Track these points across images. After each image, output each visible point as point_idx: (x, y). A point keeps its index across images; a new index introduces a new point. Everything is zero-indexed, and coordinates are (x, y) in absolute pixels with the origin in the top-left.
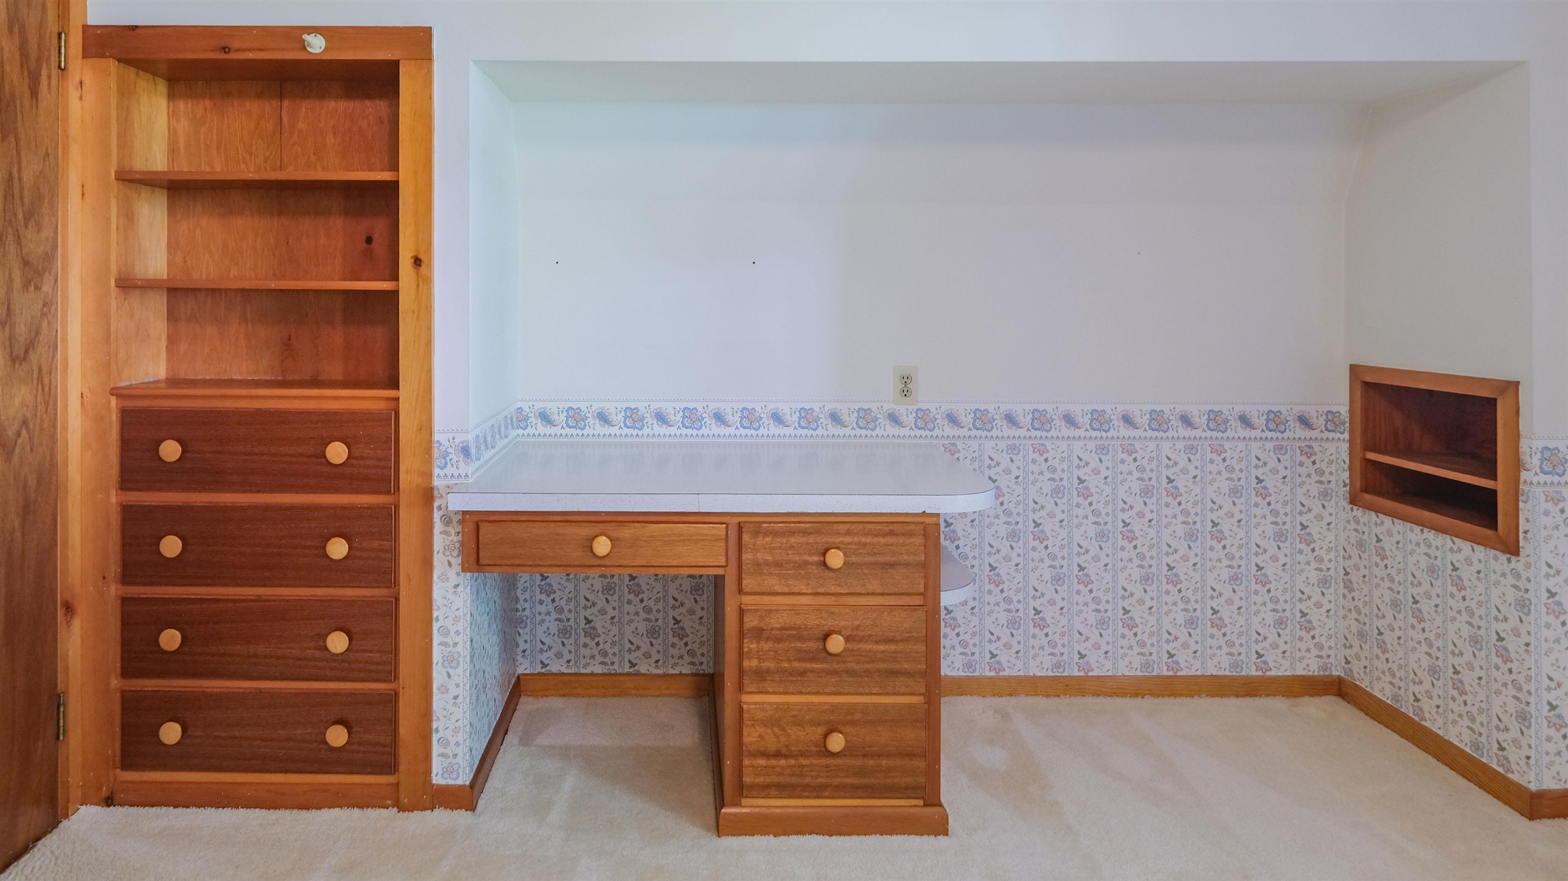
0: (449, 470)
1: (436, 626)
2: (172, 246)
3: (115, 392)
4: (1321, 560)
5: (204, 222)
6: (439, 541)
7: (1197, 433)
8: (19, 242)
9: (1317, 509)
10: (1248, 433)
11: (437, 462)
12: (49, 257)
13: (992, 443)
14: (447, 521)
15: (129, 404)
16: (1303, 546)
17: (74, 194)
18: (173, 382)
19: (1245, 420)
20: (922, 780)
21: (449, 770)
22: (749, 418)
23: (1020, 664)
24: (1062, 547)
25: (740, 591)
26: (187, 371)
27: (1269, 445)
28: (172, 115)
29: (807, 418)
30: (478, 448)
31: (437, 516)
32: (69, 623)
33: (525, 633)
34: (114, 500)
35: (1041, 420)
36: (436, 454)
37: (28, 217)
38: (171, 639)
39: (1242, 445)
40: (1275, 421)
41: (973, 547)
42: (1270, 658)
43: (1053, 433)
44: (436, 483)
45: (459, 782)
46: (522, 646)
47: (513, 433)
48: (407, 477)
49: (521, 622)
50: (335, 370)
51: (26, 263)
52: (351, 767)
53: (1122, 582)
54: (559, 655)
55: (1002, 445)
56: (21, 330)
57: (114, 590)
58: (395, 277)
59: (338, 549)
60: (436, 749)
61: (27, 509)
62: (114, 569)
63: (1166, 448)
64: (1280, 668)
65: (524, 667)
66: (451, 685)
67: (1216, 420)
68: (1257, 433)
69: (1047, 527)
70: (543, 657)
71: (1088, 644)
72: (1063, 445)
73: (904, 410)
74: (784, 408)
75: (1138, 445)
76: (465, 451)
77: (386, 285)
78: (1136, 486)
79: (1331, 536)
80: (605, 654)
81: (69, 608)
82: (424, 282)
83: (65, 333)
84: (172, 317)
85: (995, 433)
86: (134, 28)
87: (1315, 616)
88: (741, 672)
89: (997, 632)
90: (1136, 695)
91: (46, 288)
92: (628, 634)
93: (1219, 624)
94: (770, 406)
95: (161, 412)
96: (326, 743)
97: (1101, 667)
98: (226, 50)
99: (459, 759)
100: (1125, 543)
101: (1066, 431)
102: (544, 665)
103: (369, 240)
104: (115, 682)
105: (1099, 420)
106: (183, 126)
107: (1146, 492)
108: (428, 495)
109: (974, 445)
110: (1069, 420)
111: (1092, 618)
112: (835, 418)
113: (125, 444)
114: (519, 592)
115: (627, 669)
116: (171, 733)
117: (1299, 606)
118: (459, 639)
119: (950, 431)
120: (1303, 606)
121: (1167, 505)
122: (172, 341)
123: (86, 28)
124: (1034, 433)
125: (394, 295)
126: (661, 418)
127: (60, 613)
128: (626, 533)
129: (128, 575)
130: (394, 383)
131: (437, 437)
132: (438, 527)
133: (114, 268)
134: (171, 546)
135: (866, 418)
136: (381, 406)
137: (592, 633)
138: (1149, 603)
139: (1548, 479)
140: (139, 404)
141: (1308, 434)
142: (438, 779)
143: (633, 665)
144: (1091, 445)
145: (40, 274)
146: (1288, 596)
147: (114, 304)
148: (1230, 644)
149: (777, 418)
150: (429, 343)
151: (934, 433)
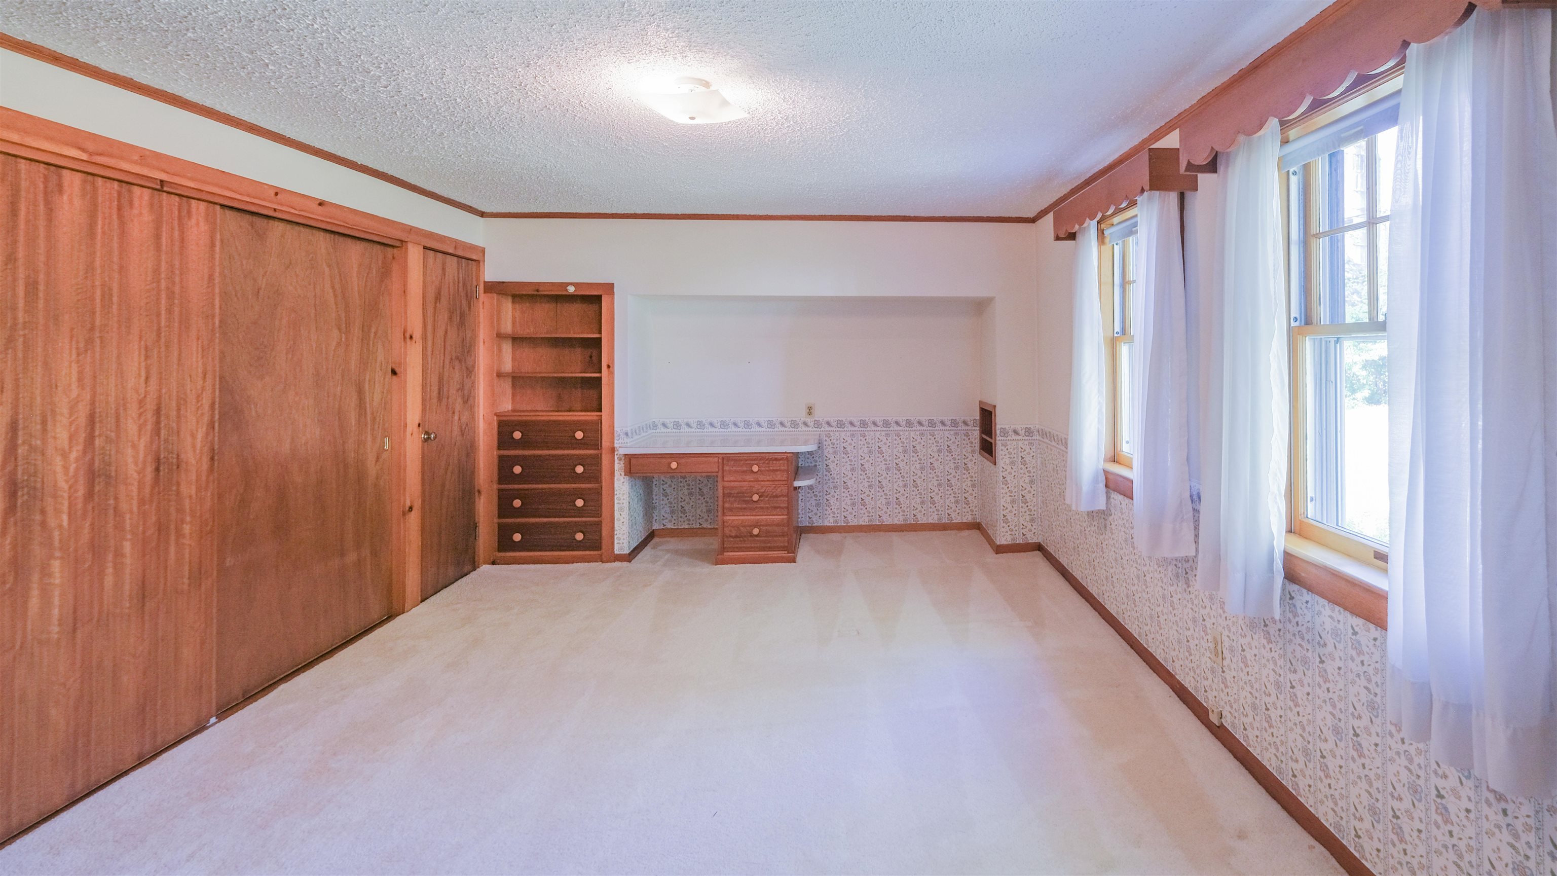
0: (620, 441)
1: (616, 497)
2: (514, 359)
3: (496, 414)
4: (972, 477)
5: (526, 350)
6: (617, 466)
7: (925, 428)
8: (465, 362)
9: (970, 457)
10: (944, 428)
11: (616, 438)
12: (473, 367)
13: (844, 433)
14: (620, 459)
15: (502, 418)
16: (965, 472)
17: (481, 344)
18: (513, 411)
19: (943, 423)
20: (786, 544)
21: (621, 549)
22: (747, 424)
23: (856, 520)
24: (872, 474)
25: (723, 480)
26: (518, 407)
27: (952, 433)
28: (514, 309)
29: (771, 424)
30: (632, 434)
31: (616, 457)
32: (480, 499)
33: (656, 512)
34: (495, 453)
35: (864, 424)
36: (616, 435)
37: (468, 352)
38: (517, 503)
39: (941, 433)
40: (954, 423)
41: (837, 474)
42: (953, 516)
43: (868, 429)
44: (616, 445)
45: (625, 553)
46: (655, 518)
47: (650, 431)
48: (605, 443)
49: (655, 508)
50: (578, 405)
51: (467, 369)
52: (586, 549)
53: (896, 487)
54: (670, 521)
55: (848, 434)
56: (466, 392)
57: (496, 486)
58: (600, 372)
59: (580, 469)
60: (616, 541)
61: (468, 455)
62: (496, 478)
63: (912, 434)
64: (957, 519)
65: (656, 526)
66: (621, 518)
67: (932, 423)
68: (947, 428)
69: (866, 466)
70: (664, 522)
71: (883, 512)
72: (872, 433)
73: (809, 420)
74: (762, 420)
75: (901, 433)
76: (627, 434)
77: (597, 375)
78: (901, 449)
79: (976, 468)
80: (689, 520)
81: (479, 492)
82: (611, 374)
83: (478, 393)
84: (514, 386)
85: (845, 429)
86: (503, 282)
87: (970, 499)
88: (724, 508)
89: (846, 508)
90: (900, 531)
91: (472, 377)
92: (698, 511)
93: (933, 503)
94: (756, 420)
95: (513, 421)
96: (575, 539)
97: (888, 521)
98: (537, 291)
99: (624, 545)
100: (897, 472)
101: (874, 428)
102: (664, 525)
103: (591, 357)
104: (496, 520)
105: (886, 423)
106: (518, 314)
107: (905, 451)
108: (613, 450)
109: (837, 434)
110: (875, 424)
111: (884, 502)
112: (782, 424)
113: (500, 433)
114: (654, 496)
115: (698, 526)
116: (517, 537)
117: (964, 495)
118: (624, 502)
119: (828, 428)
120: (966, 495)
121: (913, 456)
122: (514, 395)
123: (485, 282)
124: (861, 429)
125: (600, 379)
126: (712, 425)
127: (477, 494)
128: (683, 461)
129: (500, 481)
130: (601, 411)
131: (616, 429)
132: (616, 461)
133: (495, 368)
134: (517, 470)
135: (794, 424)
136: (595, 418)
137: (684, 512)
138: (906, 495)
139: (1003, 438)
140: (505, 418)
141: (967, 428)
142: (617, 552)
143: (701, 524)
144: (883, 433)
145: (471, 372)
146: (960, 491)
147: (495, 381)
148: (938, 510)
149: (759, 424)
150: (613, 396)
151: (822, 429)
